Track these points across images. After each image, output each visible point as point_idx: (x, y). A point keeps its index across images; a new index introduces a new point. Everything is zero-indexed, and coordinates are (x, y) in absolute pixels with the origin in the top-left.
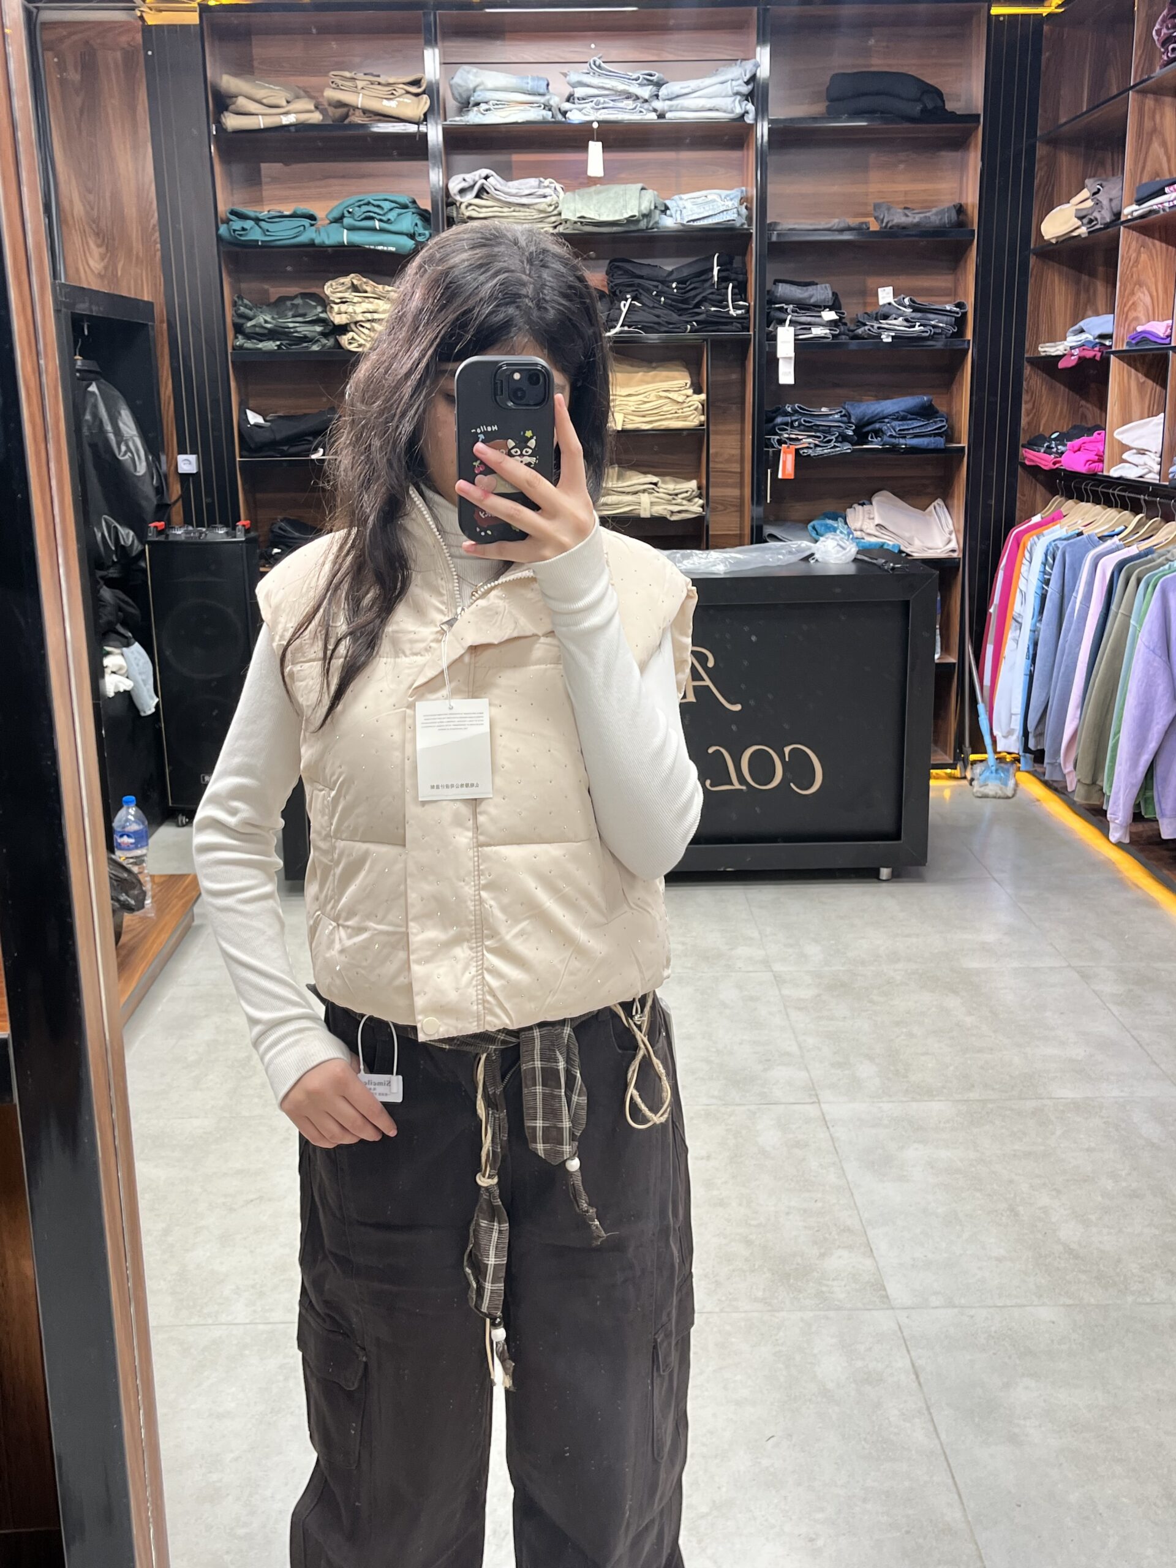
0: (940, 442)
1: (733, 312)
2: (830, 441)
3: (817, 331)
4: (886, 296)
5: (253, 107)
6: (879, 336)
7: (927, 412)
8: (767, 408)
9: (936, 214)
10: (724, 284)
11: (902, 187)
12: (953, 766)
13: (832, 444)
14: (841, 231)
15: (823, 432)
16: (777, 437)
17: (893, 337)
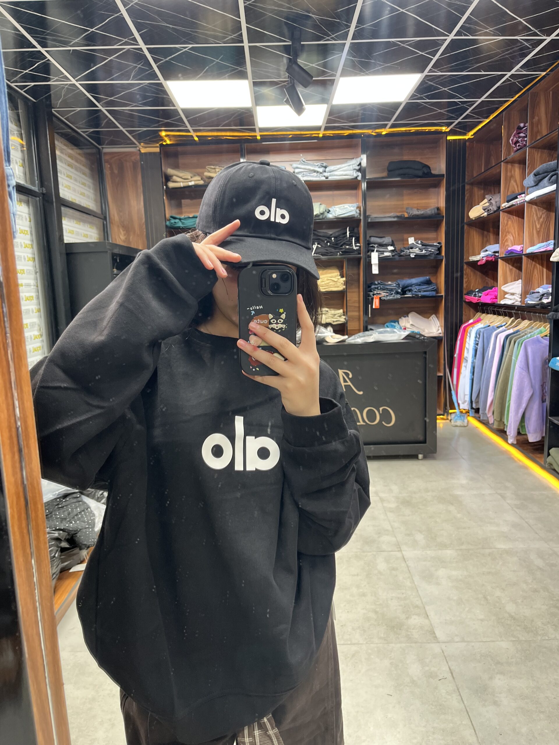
0: (434, 293)
1: (355, 248)
2: (392, 294)
3: (386, 254)
4: (411, 241)
5: (178, 179)
6: (409, 255)
7: (428, 282)
8: (368, 283)
9: (429, 210)
10: (351, 238)
11: (416, 202)
12: (443, 415)
13: (393, 295)
14: (394, 217)
15: (389, 290)
16: (372, 293)
17: (415, 255)
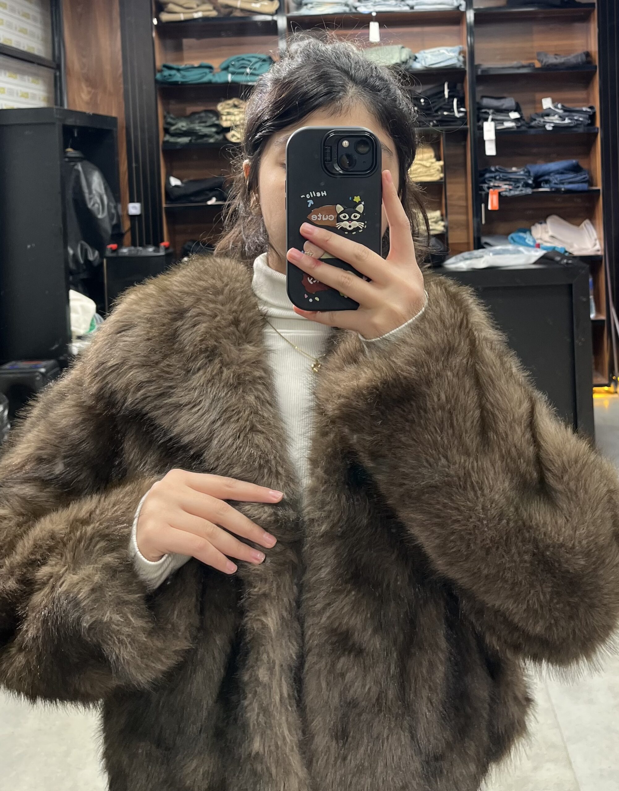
0: (585, 186)
1: (457, 115)
2: (518, 187)
3: (508, 124)
4: (547, 103)
5: (177, 9)
6: (544, 126)
7: (576, 169)
8: (480, 168)
9: (574, 57)
10: (451, 99)
11: (554, 43)
13: (520, 189)
14: (519, 68)
15: (514, 181)
16: (486, 185)
17: (553, 127)
